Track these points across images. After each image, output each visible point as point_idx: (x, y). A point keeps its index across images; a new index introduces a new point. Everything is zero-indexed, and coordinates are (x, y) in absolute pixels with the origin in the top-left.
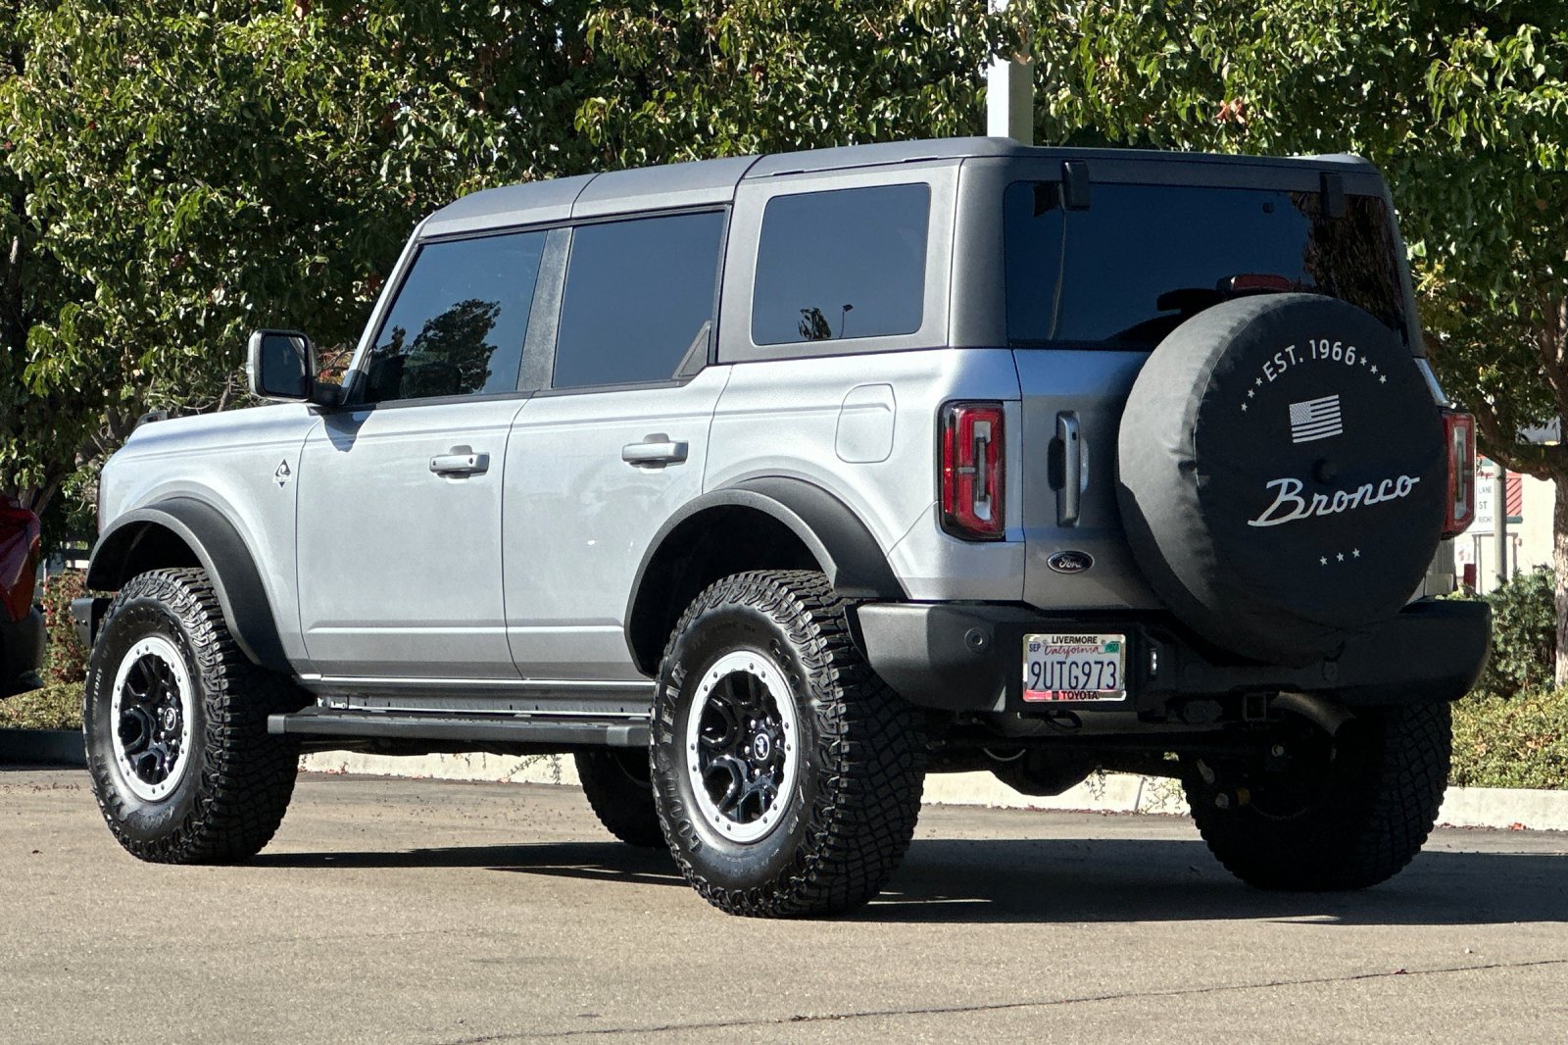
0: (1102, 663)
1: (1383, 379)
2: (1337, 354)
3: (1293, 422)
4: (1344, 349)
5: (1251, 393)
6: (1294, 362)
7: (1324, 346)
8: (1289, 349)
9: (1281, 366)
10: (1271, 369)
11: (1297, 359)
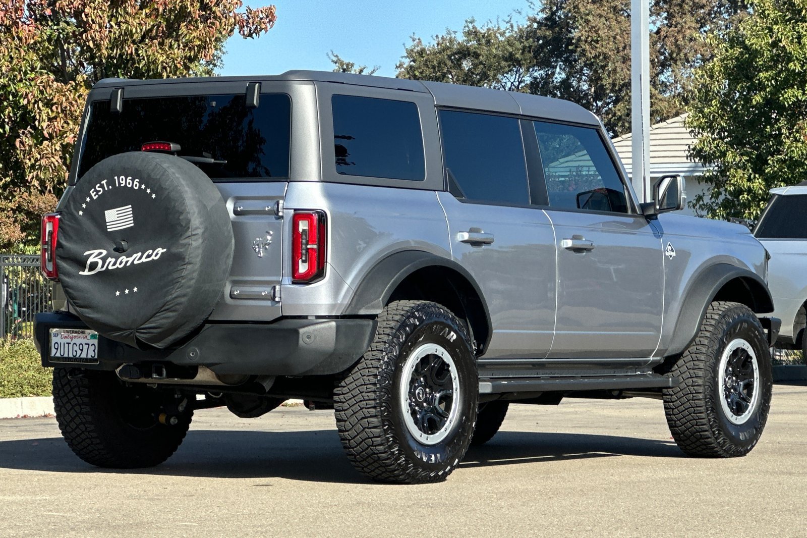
0: (88, 344)
1: (154, 196)
2: (129, 183)
3: (107, 221)
4: (133, 180)
5: (84, 206)
6: (106, 189)
7: (122, 180)
8: (104, 182)
9: (100, 191)
10: (95, 193)
11: (108, 187)
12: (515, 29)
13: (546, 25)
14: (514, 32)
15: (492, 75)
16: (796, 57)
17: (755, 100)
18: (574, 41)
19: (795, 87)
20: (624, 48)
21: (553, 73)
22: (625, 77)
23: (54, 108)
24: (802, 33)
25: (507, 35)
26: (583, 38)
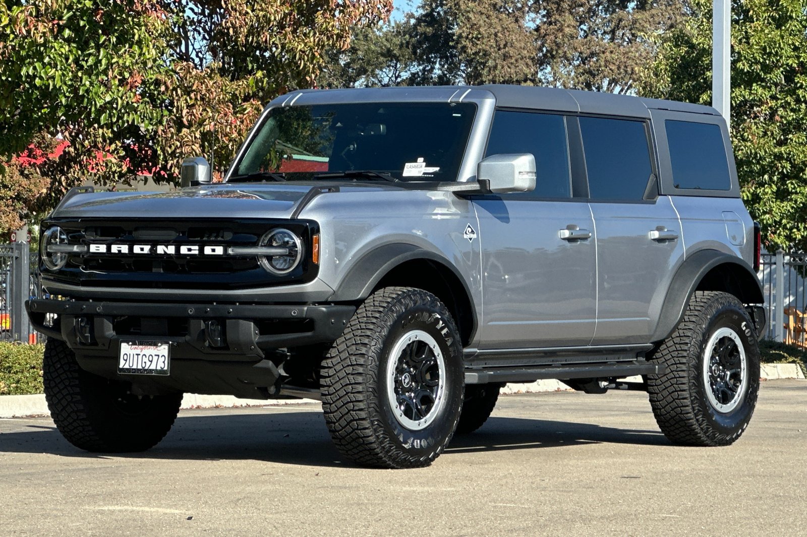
12: (393, 24)
13: (425, 21)
14: (391, 27)
15: (370, 70)
16: (745, 57)
17: (703, 99)
18: (455, 38)
19: (742, 86)
20: (505, 46)
21: (433, 68)
22: (505, 74)
23: (192, 95)
24: (750, 33)
25: (385, 30)
26: (464, 35)
